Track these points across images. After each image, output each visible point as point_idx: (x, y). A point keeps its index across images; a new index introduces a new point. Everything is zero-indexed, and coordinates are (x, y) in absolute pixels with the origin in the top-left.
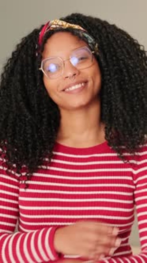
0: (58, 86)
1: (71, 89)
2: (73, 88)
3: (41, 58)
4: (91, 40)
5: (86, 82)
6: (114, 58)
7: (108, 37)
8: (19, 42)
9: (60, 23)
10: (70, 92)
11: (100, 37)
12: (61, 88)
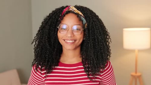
0: (62, 37)
1: (67, 41)
2: (68, 41)
3: (60, 22)
4: (85, 21)
5: (75, 40)
6: (93, 33)
7: (93, 23)
8: (54, 10)
9: (74, 9)
10: (67, 42)
11: (89, 22)
12: (63, 38)
